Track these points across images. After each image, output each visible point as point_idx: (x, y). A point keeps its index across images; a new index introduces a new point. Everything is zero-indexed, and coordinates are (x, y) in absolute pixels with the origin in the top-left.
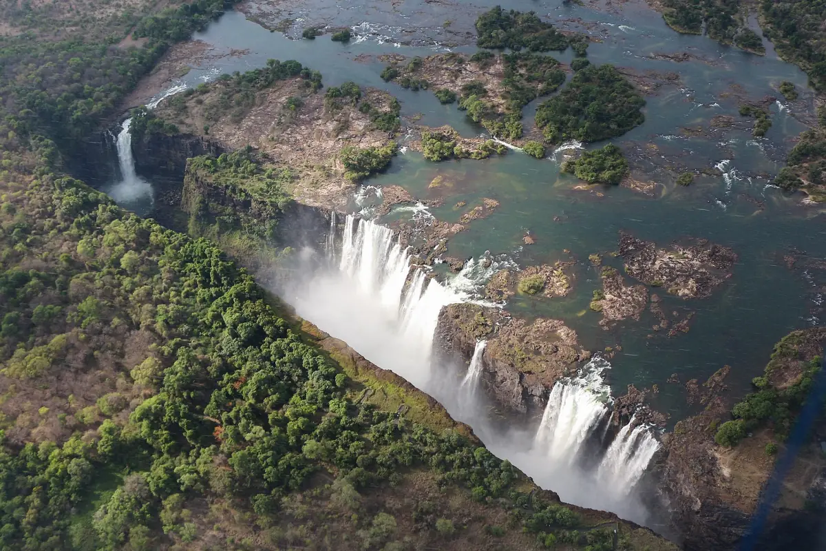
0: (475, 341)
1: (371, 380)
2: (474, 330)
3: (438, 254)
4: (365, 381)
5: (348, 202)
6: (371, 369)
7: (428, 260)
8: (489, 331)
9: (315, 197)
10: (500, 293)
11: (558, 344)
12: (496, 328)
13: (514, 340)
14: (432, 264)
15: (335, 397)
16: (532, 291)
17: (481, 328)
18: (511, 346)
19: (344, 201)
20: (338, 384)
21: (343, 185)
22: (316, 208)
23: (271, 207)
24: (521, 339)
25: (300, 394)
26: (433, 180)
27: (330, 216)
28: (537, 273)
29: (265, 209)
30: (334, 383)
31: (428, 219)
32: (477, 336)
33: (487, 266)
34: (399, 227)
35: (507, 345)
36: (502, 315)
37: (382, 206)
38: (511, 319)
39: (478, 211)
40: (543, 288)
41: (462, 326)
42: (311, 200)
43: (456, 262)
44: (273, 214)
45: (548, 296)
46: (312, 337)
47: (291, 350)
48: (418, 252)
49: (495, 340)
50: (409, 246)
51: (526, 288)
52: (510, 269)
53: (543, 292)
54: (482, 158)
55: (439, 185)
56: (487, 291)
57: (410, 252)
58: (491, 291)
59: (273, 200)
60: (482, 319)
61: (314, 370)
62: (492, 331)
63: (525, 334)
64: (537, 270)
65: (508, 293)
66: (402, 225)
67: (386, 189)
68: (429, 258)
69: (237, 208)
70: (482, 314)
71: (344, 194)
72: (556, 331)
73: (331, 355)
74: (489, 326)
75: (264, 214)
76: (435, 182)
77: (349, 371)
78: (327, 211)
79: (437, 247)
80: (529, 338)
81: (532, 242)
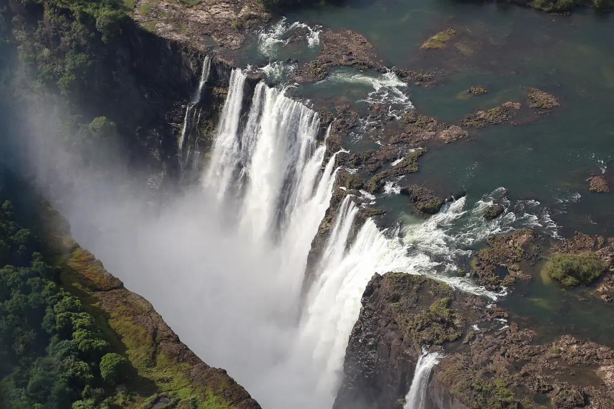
0: (418, 351)
1: (176, 380)
2: (421, 329)
3: (397, 175)
4: (162, 380)
5: (243, 44)
6: (184, 360)
7: (371, 183)
8: (453, 336)
9: (179, 21)
10: (502, 272)
11: (592, 390)
12: (469, 335)
13: (499, 363)
14: (378, 191)
15: (88, 396)
16: (570, 280)
17: (437, 328)
18: (488, 375)
19: (235, 41)
20: (103, 374)
21: (245, 10)
22: (175, 44)
23: (80, 26)
24: (516, 366)
25: (17, 378)
26: (434, 34)
27: (200, 65)
28: (595, 248)
29: (69, 29)
30: (96, 371)
31: (398, 107)
32: (424, 342)
33: (490, 216)
34: (334, 111)
35: (480, 373)
36: (491, 313)
37: (311, 65)
38: (508, 323)
39: (506, 109)
40: (597, 281)
41: (399, 318)
42: (169, 27)
43: (428, 197)
44: (83, 42)
45: (603, 297)
46: (85, 281)
47: (26, 290)
48: (357, 164)
49: (459, 355)
50: (343, 150)
51: (559, 272)
52: (536, 232)
53: (595, 287)
54: (554, 10)
55: (444, 45)
56: (474, 262)
57: (341, 161)
58: (483, 265)
59: (89, 10)
60: (445, 313)
61: (62, 338)
62: (459, 339)
63: (526, 358)
64: (596, 243)
65: (516, 273)
66: (339, 108)
67: (330, 35)
68: (375, 178)
69: (15, 19)
70: (449, 304)
71: (240, 28)
72: (598, 366)
73: (111, 322)
74: (455, 328)
75: (65, 39)
76: (437, 39)
77: (137, 355)
78: (196, 55)
79: (399, 161)
80: (532, 368)
81: (606, 189)
